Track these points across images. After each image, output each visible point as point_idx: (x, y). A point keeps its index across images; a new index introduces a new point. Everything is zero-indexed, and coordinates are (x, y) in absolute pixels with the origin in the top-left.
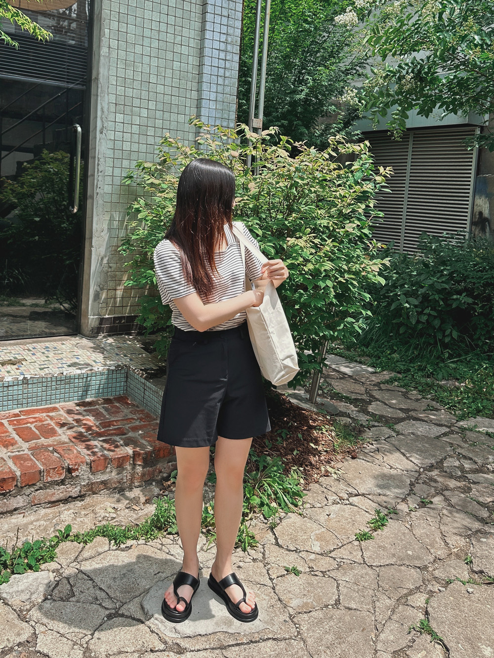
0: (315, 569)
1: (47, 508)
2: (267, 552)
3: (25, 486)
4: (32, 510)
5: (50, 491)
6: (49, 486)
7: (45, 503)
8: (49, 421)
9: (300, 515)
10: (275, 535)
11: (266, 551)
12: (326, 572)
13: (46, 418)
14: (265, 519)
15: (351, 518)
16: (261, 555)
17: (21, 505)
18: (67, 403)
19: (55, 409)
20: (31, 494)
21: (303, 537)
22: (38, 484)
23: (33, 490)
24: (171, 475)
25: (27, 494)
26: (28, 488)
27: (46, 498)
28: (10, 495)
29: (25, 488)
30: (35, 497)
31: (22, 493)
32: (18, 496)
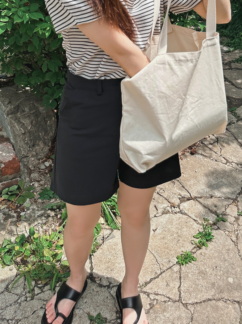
24: (2, 193)
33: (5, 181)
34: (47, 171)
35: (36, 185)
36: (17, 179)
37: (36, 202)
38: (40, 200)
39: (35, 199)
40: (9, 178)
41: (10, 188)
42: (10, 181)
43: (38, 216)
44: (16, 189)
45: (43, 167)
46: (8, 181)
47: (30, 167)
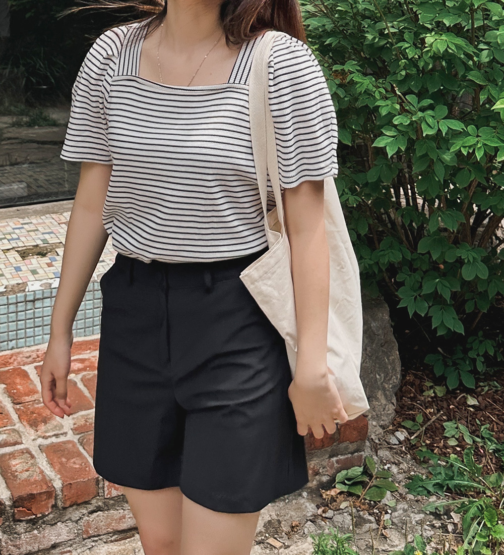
1: (112, 541)
3: (71, 506)
4: (84, 546)
5: (115, 512)
6: (113, 505)
7: (108, 533)
17: (64, 537)
20: (81, 518)
22: (94, 501)
23: (85, 511)
24: (336, 478)
25: (74, 519)
26: (76, 509)
27: (109, 525)
28: (44, 523)
29: (71, 509)
30: (88, 524)
31: (67, 518)
32: (59, 524)
33: (341, 455)
34: (404, 449)
35: (394, 469)
36: (361, 453)
37: (404, 498)
38: (410, 496)
39: (401, 495)
40: (349, 450)
41: (350, 471)
42: (350, 455)
43: (417, 522)
44: (360, 473)
45: (393, 441)
46: (347, 454)
47: (373, 437)
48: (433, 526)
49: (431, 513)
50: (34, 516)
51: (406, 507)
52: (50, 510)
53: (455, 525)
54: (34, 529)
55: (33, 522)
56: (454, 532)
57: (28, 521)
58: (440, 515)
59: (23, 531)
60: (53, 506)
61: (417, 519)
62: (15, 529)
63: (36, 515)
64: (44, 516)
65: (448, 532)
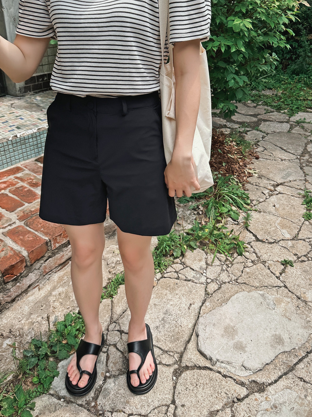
0: (300, 255)
1: (58, 271)
2: (257, 251)
3: (34, 262)
4: (45, 279)
5: (59, 255)
6: (57, 252)
7: (56, 267)
8: (21, 184)
9: (256, 211)
10: (252, 233)
11: (256, 249)
12: (307, 255)
13: (16, 180)
14: (235, 221)
15: (290, 204)
16: (254, 254)
18: (27, 161)
19: (18, 170)
20: (41, 266)
21: (272, 229)
22: (46, 254)
23: (42, 262)
25: (37, 268)
26: (38, 262)
27: (55, 264)
28: (22, 277)
29: (35, 264)
30: (45, 267)
31: (33, 269)
32: (29, 274)
48: (194, 214)
49: (192, 209)
50: (16, 277)
51: (182, 209)
52: (24, 269)
53: (202, 211)
54: (17, 283)
55: (16, 280)
56: (202, 214)
57: (12, 281)
58: (195, 209)
59: (11, 287)
60: (25, 267)
61: (189, 213)
62: (6, 288)
63: (17, 275)
64: (21, 274)
65: (201, 215)
